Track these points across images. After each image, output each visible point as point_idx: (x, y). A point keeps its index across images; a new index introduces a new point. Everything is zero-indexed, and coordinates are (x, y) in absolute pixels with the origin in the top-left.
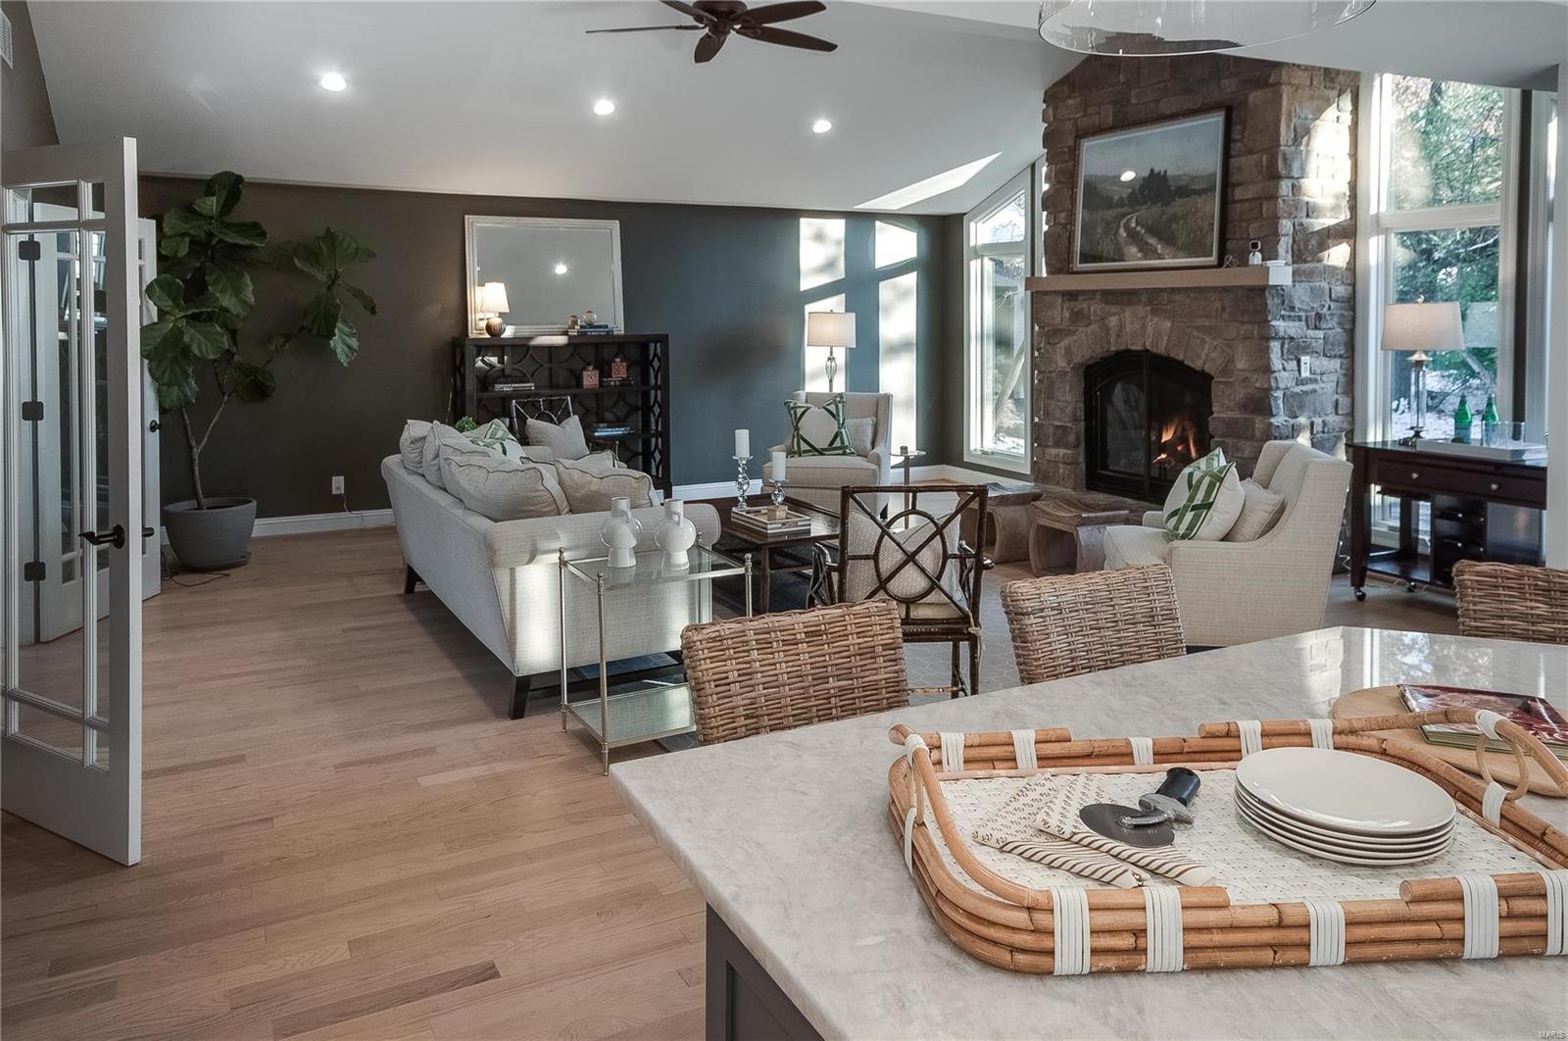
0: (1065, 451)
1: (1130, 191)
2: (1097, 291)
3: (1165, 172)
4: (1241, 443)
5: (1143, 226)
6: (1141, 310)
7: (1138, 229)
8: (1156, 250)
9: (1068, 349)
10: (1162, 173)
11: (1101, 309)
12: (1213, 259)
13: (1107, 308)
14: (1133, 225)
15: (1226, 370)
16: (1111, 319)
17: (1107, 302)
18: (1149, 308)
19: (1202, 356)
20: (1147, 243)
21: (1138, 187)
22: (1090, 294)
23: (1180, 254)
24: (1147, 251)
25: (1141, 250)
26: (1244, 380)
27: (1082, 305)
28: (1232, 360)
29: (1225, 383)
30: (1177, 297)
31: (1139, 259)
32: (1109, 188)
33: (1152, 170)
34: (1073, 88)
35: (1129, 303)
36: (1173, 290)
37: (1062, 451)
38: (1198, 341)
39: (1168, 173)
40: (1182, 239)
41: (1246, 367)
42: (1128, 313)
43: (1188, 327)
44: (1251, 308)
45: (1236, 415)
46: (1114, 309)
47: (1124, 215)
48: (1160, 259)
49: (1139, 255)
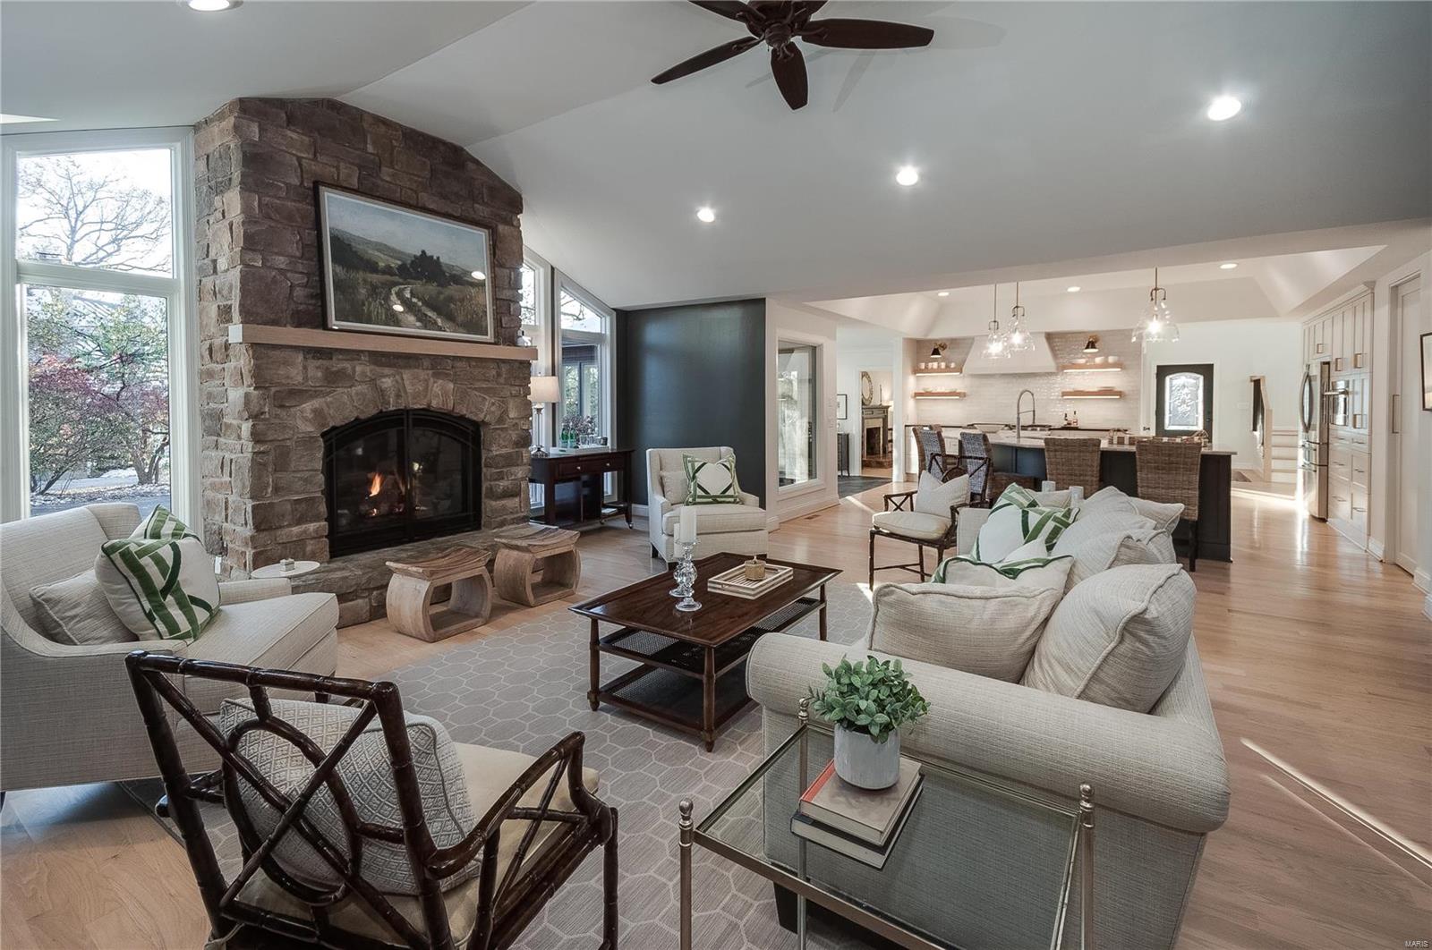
0: (317, 524)
1: (399, 263)
2: (362, 351)
3: (438, 258)
4: (514, 469)
5: (419, 300)
6: (423, 374)
7: (414, 300)
8: (436, 323)
9: (318, 413)
10: (435, 258)
11: (371, 371)
12: (489, 337)
13: (378, 369)
14: (408, 295)
15: (501, 420)
16: (384, 380)
17: (376, 363)
18: (430, 372)
19: (482, 408)
20: (426, 315)
21: (409, 262)
22: (354, 355)
23: (461, 330)
24: (427, 323)
25: (419, 320)
26: (514, 426)
27: (337, 364)
28: (506, 412)
29: (502, 429)
30: (459, 364)
31: (418, 328)
32: (370, 252)
33: (423, 252)
35: (408, 367)
36: (455, 358)
37: (312, 527)
38: (480, 399)
39: (441, 260)
40: (460, 319)
41: (516, 416)
42: (407, 375)
43: (470, 388)
44: (521, 375)
45: (509, 450)
46: (387, 371)
47: (396, 284)
48: (440, 330)
49: (418, 324)
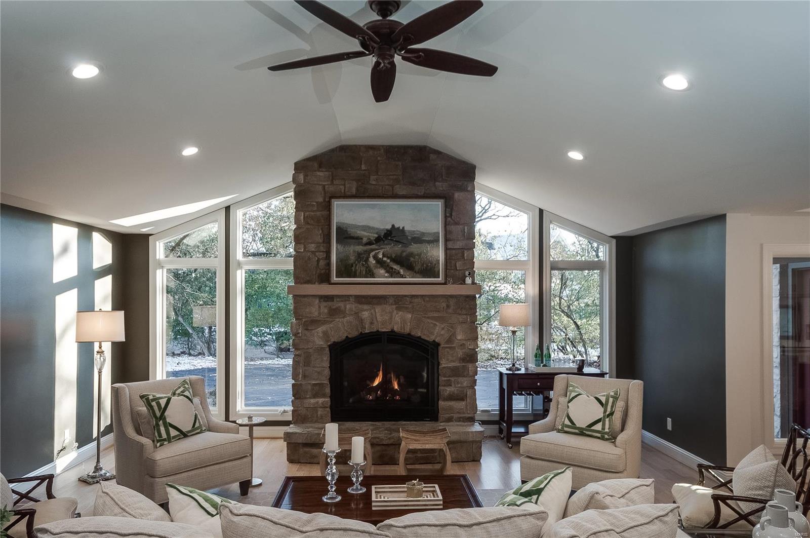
0: (323, 399)
1: (376, 236)
2: (351, 296)
3: (403, 228)
4: (460, 379)
5: (388, 258)
6: (388, 308)
7: (385, 259)
8: (399, 273)
9: (325, 333)
10: (401, 228)
11: (355, 307)
12: (440, 279)
13: (360, 306)
14: (380, 256)
15: (450, 340)
16: (364, 313)
17: (361, 303)
18: (394, 307)
19: (435, 333)
20: (392, 268)
21: (383, 234)
22: (345, 298)
23: (418, 275)
24: (392, 273)
25: (387, 272)
26: (461, 345)
27: (336, 304)
28: (454, 335)
29: (450, 348)
30: (416, 300)
31: (386, 277)
32: (358, 232)
33: (393, 226)
34: (320, 166)
35: (379, 304)
36: (413, 296)
37: (321, 400)
38: (432, 325)
39: (405, 229)
40: (417, 268)
41: (463, 338)
42: (378, 309)
43: (424, 317)
44: (467, 306)
45: (456, 364)
46: (365, 307)
47: (372, 250)
48: (402, 277)
49: (386, 275)
